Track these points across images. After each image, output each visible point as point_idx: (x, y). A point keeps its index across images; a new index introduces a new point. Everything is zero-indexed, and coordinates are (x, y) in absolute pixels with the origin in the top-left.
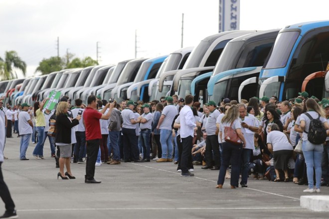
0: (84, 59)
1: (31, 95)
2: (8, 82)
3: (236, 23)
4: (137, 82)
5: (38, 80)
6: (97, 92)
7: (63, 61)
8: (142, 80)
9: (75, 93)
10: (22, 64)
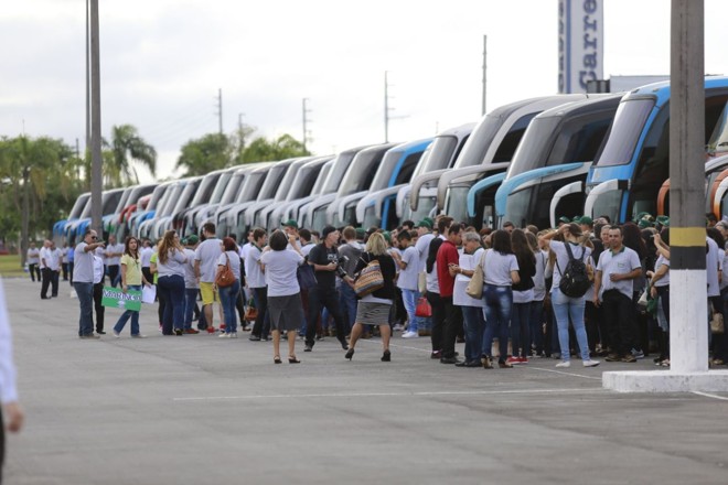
0: (277, 139)
1: (171, 218)
2: (122, 192)
3: (595, 55)
4: (376, 190)
5: (184, 187)
6: (301, 210)
7: (232, 142)
8: (386, 186)
9: (257, 213)
10: (148, 151)
